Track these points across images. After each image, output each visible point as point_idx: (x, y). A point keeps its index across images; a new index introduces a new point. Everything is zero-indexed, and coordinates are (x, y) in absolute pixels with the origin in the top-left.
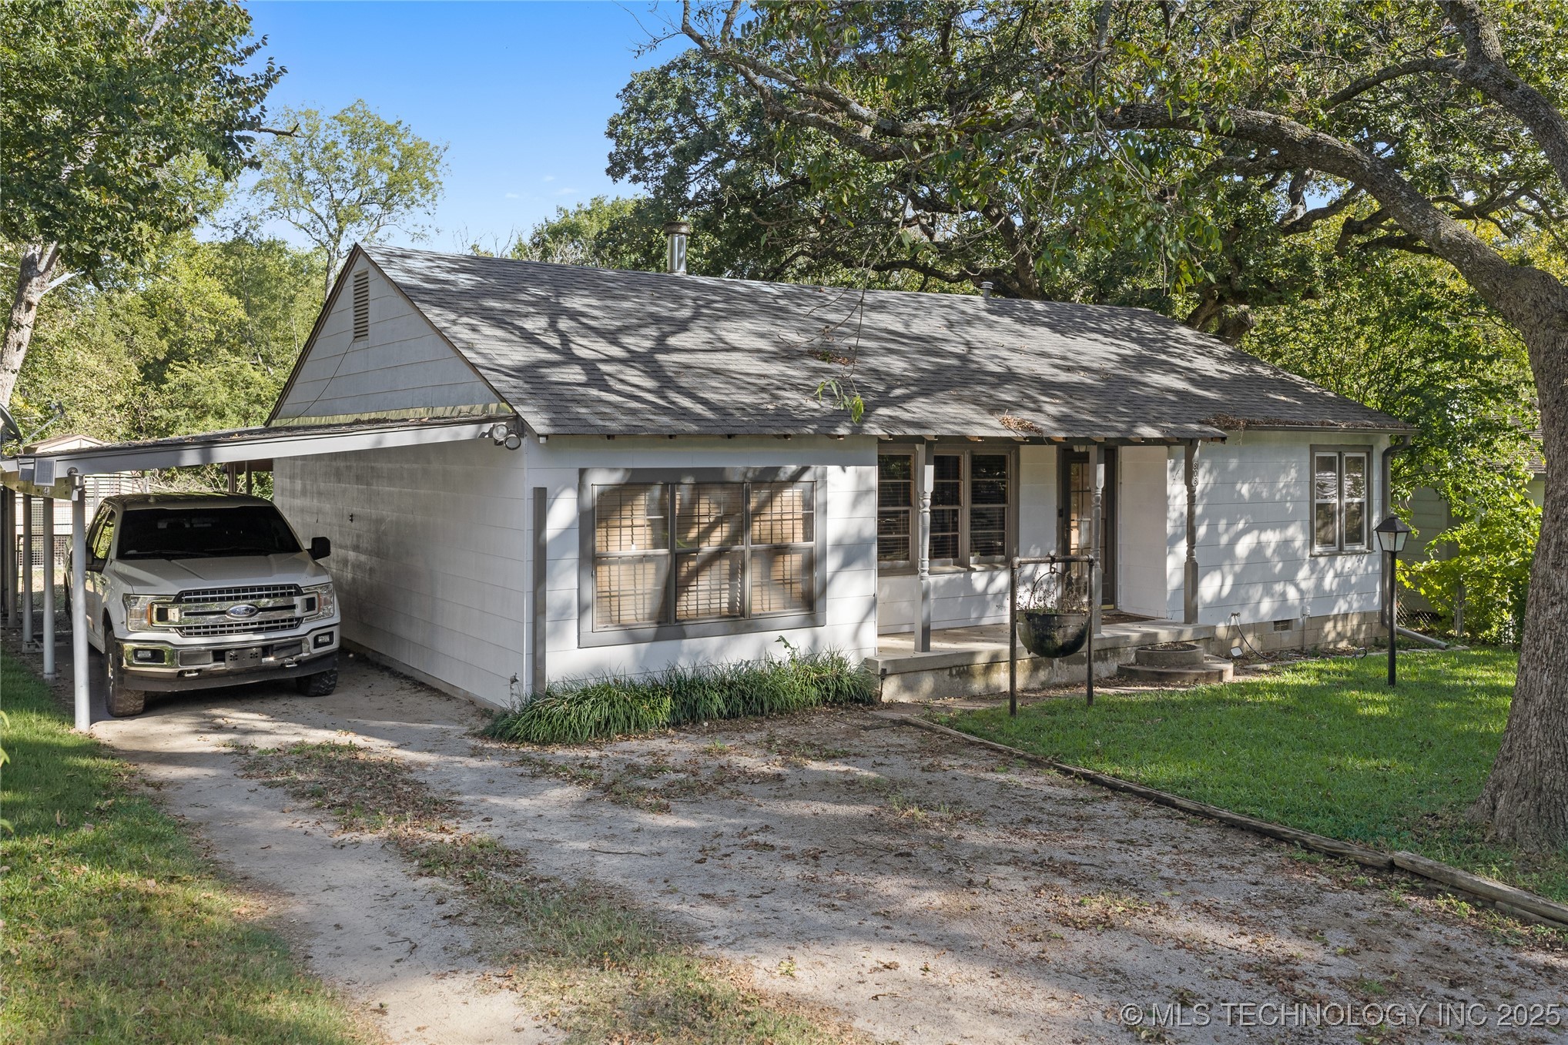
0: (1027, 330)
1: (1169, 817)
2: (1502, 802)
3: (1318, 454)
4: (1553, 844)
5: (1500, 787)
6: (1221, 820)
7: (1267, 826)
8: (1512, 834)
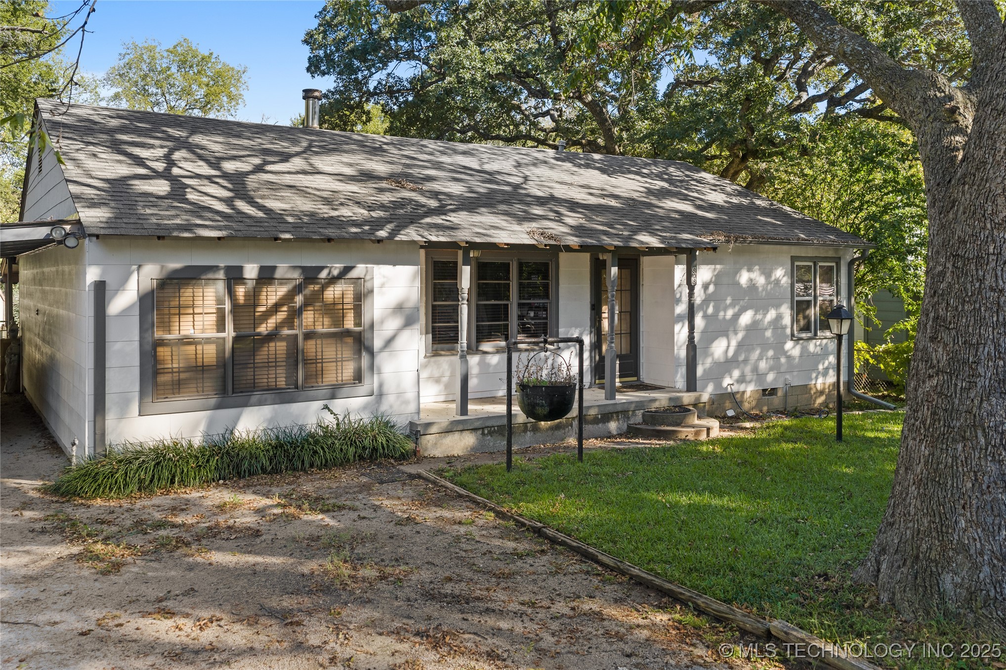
0: (582, 171)
1: (588, 573)
2: (884, 566)
3: (797, 263)
4: (928, 614)
5: (883, 551)
6: (632, 577)
7: (668, 586)
8: (891, 600)
